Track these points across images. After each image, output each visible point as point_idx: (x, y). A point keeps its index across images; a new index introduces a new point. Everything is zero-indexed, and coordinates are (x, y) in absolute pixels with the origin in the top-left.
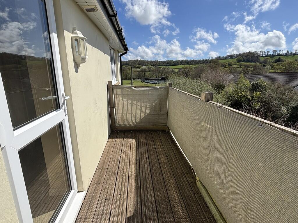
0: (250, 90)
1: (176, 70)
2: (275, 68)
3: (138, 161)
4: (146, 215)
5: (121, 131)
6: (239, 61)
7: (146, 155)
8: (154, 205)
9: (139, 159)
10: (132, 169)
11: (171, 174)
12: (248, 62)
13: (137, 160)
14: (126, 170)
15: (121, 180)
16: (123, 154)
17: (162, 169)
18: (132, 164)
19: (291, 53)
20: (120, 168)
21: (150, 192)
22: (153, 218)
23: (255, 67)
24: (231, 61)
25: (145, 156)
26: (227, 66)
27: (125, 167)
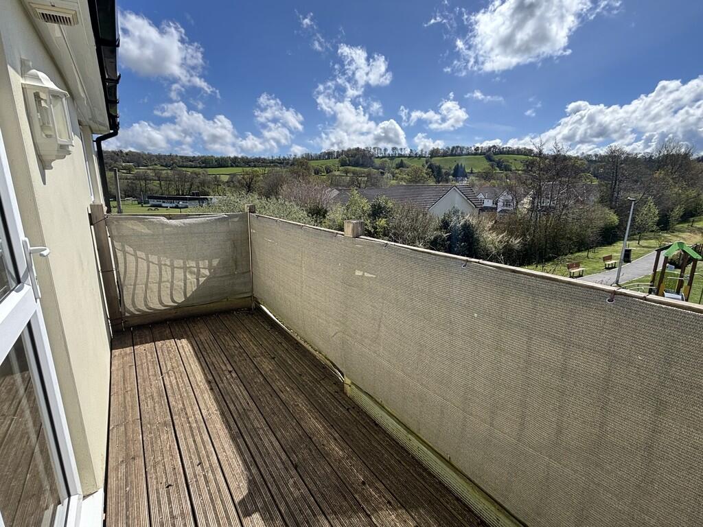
0: (369, 215)
1: (225, 178)
2: (397, 177)
3: (212, 384)
4: (274, 481)
5: (140, 327)
6: (343, 164)
7: (226, 365)
8: (284, 457)
9: (213, 376)
10: (205, 403)
11: (293, 389)
12: (357, 166)
13: (209, 382)
14: (192, 408)
15: (188, 433)
16: (169, 377)
17: (273, 385)
18: (202, 393)
19: (416, 154)
20: (176, 409)
21: (266, 435)
22: (291, 481)
23: (368, 175)
24: (329, 163)
25: (224, 368)
26: (324, 172)
27: (187, 403)
